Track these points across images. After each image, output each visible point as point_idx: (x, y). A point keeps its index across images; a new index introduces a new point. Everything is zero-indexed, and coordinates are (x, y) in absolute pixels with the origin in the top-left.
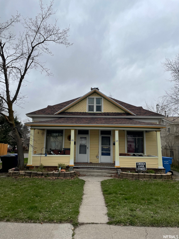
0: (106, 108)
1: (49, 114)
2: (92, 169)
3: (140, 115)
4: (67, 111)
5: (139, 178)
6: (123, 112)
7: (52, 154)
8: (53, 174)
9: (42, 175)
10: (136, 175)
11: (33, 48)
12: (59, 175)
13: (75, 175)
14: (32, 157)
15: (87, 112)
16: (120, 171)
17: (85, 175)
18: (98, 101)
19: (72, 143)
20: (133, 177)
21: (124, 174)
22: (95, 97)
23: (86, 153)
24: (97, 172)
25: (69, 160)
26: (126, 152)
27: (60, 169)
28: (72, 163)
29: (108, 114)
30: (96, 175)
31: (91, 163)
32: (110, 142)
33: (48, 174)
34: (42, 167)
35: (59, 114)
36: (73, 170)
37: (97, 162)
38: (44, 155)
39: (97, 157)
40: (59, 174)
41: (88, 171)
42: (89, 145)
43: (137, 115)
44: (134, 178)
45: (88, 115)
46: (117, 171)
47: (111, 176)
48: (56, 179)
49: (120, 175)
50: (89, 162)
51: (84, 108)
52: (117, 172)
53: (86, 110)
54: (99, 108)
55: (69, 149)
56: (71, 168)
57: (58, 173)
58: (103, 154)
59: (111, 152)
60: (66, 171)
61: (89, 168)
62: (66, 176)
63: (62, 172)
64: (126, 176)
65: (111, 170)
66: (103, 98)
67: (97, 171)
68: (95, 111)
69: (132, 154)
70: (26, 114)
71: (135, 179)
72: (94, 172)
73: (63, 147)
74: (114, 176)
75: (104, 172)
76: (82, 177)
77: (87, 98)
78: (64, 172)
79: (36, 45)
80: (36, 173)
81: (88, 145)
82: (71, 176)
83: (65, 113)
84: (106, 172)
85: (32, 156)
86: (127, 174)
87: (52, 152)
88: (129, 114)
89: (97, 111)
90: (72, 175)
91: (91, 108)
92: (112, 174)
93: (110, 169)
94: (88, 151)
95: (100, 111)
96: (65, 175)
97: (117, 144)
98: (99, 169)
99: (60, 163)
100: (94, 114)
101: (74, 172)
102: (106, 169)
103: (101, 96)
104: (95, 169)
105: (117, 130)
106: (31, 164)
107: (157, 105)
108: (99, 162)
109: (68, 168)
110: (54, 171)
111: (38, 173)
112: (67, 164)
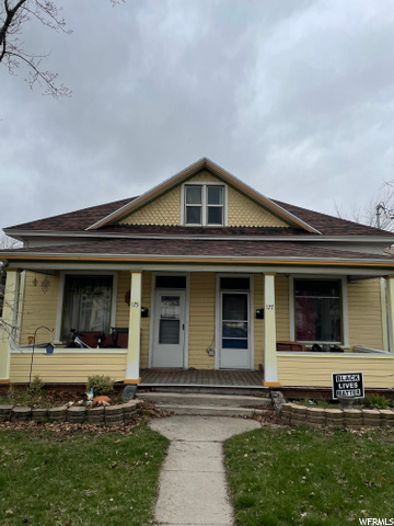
0: (235, 215)
1: (71, 229)
2: (196, 390)
3: (333, 233)
4: (124, 222)
5: (345, 425)
6: (283, 225)
7: (79, 347)
8: (66, 413)
9: (30, 416)
10: (336, 415)
11: (11, 14)
12: (84, 417)
13: (141, 413)
14: (9, 356)
15: (181, 224)
16: (281, 402)
17: (172, 413)
18: (214, 195)
19: (135, 312)
20: (325, 422)
21: (296, 411)
22: (205, 183)
23: (177, 342)
24: (210, 402)
25: (123, 365)
26: (292, 339)
27: (90, 396)
28: (132, 375)
29: (242, 231)
30: (206, 413)
31: (192, 370)
32: (246, 309)
33: (47, 414)
34: (38, 388)
35: (102, 229)
36: (135, 397)
37: (211, 368)
38: (45, 351)
39: (210, 352)
40: (86, 413)
41: (181, 398)
42: (187, 319)
43: (324, 233)
44: (331, 426)
45: (183, 233)
46: (270, 396)
47: (254, 417)
48: (72, 432)
49: (281, 414)
50: (187, 366)
51: (173, 214)
52: (273, 403)
53: (180, 219)
54: (215, 214)
55: (126, 331)
56: (129, 391)
57: (83, 409)
58: (227, 344)
59: (249, 339)
60: (111, 403)
61: (187, 390)
62: (110, 420)
63: (96, 405)
64: (303, 419)
65: (254, 395)
66: (227, 186)
67: (209, 399)
68: (204, 223)
69: (309, 344)
70: (5, 230)
71: (334, 430)
72: (200, 401)
73: (113, 325)
74: (263, 415)
75: (232, 400)
76: (163, 421)
77: (183, 186)
78: (102, 405)
79: (19, 5)
80: (9, 412)
81: (185, 320)
82: (124, 418)
83: (119, 226)
84: (237, 401)
85: (10, 351)
86: (306, 412)
87: (77, 341)
88: (300, 231)
89: (210, 221)
90: (128, 417)
91: (193, 214)
92: (256, 407)
93: (248, 392)
94: (184, 335)
95: (220, 222)
96: (105, 418)
97: (270, 315)
98: (216, 391)
99: (95, 374)
100: (202, 231)
101: (138, 406)
102: (237, 392)
103: (221, 180)
104: (205, 391)
105: (270, 274)
106: (7, 378)
107: (379, 207)
108: (216, 367)
109: (118, 389)
110: (71, 403)
111: (16, 410)
112: (117, 377)
